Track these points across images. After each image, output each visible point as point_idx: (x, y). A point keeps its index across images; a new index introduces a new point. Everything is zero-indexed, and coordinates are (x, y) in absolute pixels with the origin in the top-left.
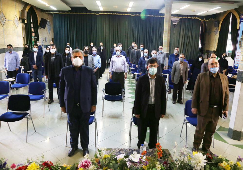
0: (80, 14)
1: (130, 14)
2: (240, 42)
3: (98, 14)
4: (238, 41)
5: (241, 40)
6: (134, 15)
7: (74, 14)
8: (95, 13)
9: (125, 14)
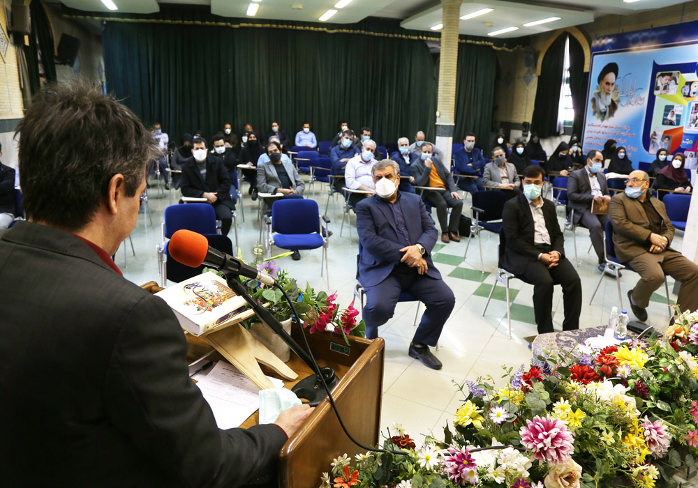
0: (186, 25)
1: (325, 29)
2: (594, 100)
3: (236, 26)
4: (590, 98)
5: (595, 97)
6: (335, 31)
7: (168, 24)
8: (229, 24)
9: (312, 28)
